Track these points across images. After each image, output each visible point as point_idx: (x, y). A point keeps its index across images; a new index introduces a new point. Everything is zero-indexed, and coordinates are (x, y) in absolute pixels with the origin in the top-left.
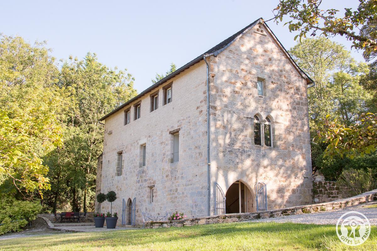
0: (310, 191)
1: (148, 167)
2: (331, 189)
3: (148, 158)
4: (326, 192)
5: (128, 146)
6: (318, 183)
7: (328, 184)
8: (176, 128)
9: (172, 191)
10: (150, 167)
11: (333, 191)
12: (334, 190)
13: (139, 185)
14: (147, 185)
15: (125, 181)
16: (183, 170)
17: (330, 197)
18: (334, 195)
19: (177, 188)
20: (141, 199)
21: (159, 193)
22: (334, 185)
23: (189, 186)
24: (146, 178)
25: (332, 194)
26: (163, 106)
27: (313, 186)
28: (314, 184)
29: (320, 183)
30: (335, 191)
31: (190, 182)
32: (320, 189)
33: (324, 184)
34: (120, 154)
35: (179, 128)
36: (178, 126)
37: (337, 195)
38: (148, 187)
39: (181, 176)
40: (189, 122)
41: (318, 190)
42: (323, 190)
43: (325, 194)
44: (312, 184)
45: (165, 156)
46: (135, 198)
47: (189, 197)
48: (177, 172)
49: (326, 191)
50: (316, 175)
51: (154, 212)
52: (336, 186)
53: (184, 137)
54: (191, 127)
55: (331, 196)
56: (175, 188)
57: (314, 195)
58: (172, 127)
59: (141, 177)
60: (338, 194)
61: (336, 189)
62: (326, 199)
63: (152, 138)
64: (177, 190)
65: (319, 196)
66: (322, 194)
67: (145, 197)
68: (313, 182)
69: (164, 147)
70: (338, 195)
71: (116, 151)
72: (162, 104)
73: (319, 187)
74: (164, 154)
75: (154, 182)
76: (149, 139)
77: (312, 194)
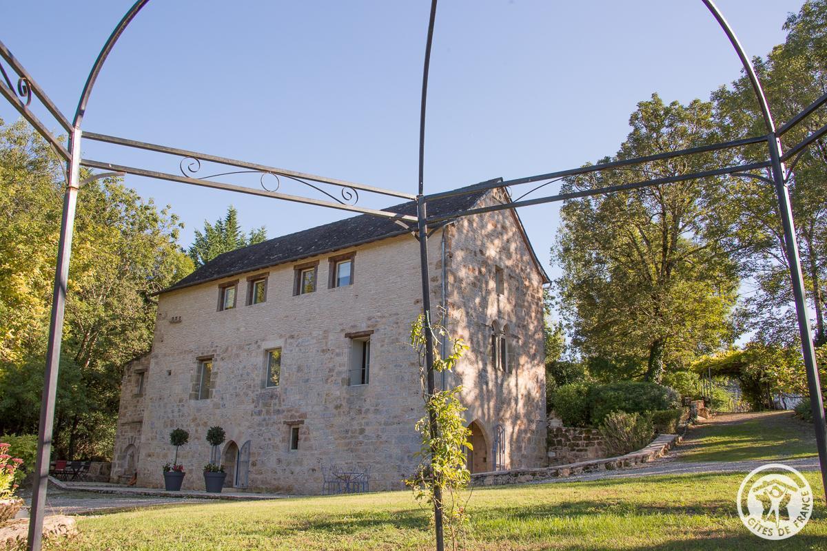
0: (545, 441)
1: (286, 389)
2: (575, 438)
3: (286, 375)
4: (568, 443)
5: (230, 349)
6: (555, 430)
7: (572, 431)
8: (363, 327)
9: (350, 433)
10: (292, 389)
11: (580, 442)
12: (581, 440)
13: (257, 419)
14: (283, 420)
15: (218, 410)
16: (378, 399)
17: (574, 450)
18: (581, 448)
19: (363, 427)
20: (263, 443)
21: (314, 434)
22: (581, 433)
23: (395, 426)
24: (280, 408)
25: (578, 445)
26: (329, 288)
27: (548, 433)
28: (550, 431)
29: (559, 429)
30: (583, 441)
31: (398, 419)
32: (559, 439)
33: (566, 431)
34: (204, 360)
35: (370, 329)
36: (369, 327)
37: (585, 448)
38: (285, 423)
39: (373, 408)
40: (397, 323)
41: (555, 440)
42: (563, 439)
43: (566, 445)
44: (546, 431)
45: (334, 374)
46: (248, 442)
47: (393, 443)
48: (365, 401)
49: (568, 441)
50: (552, 419)
51: (301, 466)
52: (584, 435)
53: (382, 346)
54: (401, 331)
55: (577, 448)
56: (357, 427)
57: (548, 447)
58: (353, 327)
59: (265, 405)
60: (587, 446)
61: (584, 440)
62: (568, 453)
63: (300, 340)
64: (362, 431)
65: (556, 448)
66: (562, 445)
67: (277, 440)
68: (547, 427)
69: (331, 358)
70: (588, 448)
71: (193, 354)
72: (327, 285)
73: (556, 436)
74: (331, 370)
75: (304, 415)
76: (290, 341)
77: (546, 445)
